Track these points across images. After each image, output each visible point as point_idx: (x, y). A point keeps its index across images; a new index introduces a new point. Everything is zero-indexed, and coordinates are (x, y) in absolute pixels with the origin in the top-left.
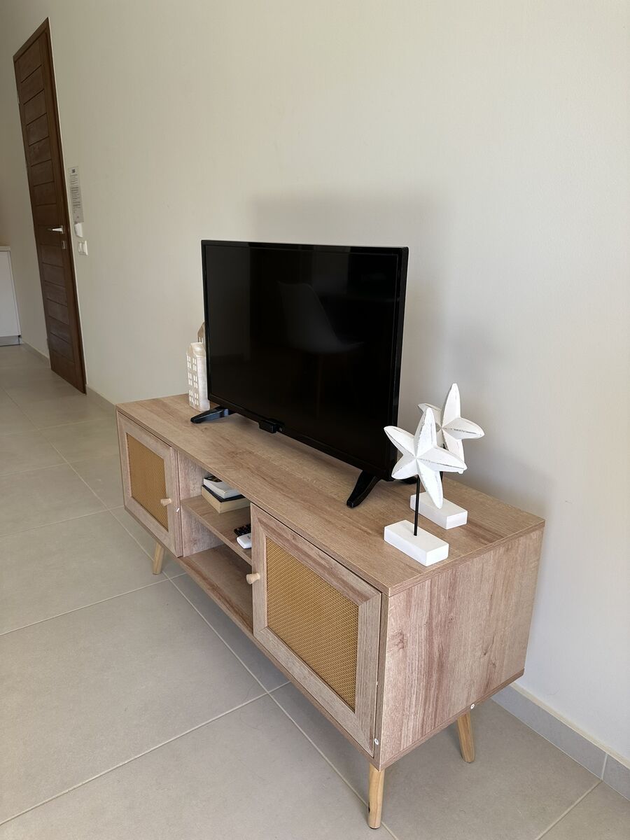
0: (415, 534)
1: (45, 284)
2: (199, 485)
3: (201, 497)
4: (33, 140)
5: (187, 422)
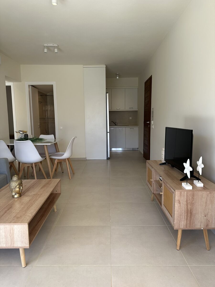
0: (187, 184)
1: (144, 135)
2: (159, 178)
3: (159, 181)
4: (146, 101)
5: (159, 164)
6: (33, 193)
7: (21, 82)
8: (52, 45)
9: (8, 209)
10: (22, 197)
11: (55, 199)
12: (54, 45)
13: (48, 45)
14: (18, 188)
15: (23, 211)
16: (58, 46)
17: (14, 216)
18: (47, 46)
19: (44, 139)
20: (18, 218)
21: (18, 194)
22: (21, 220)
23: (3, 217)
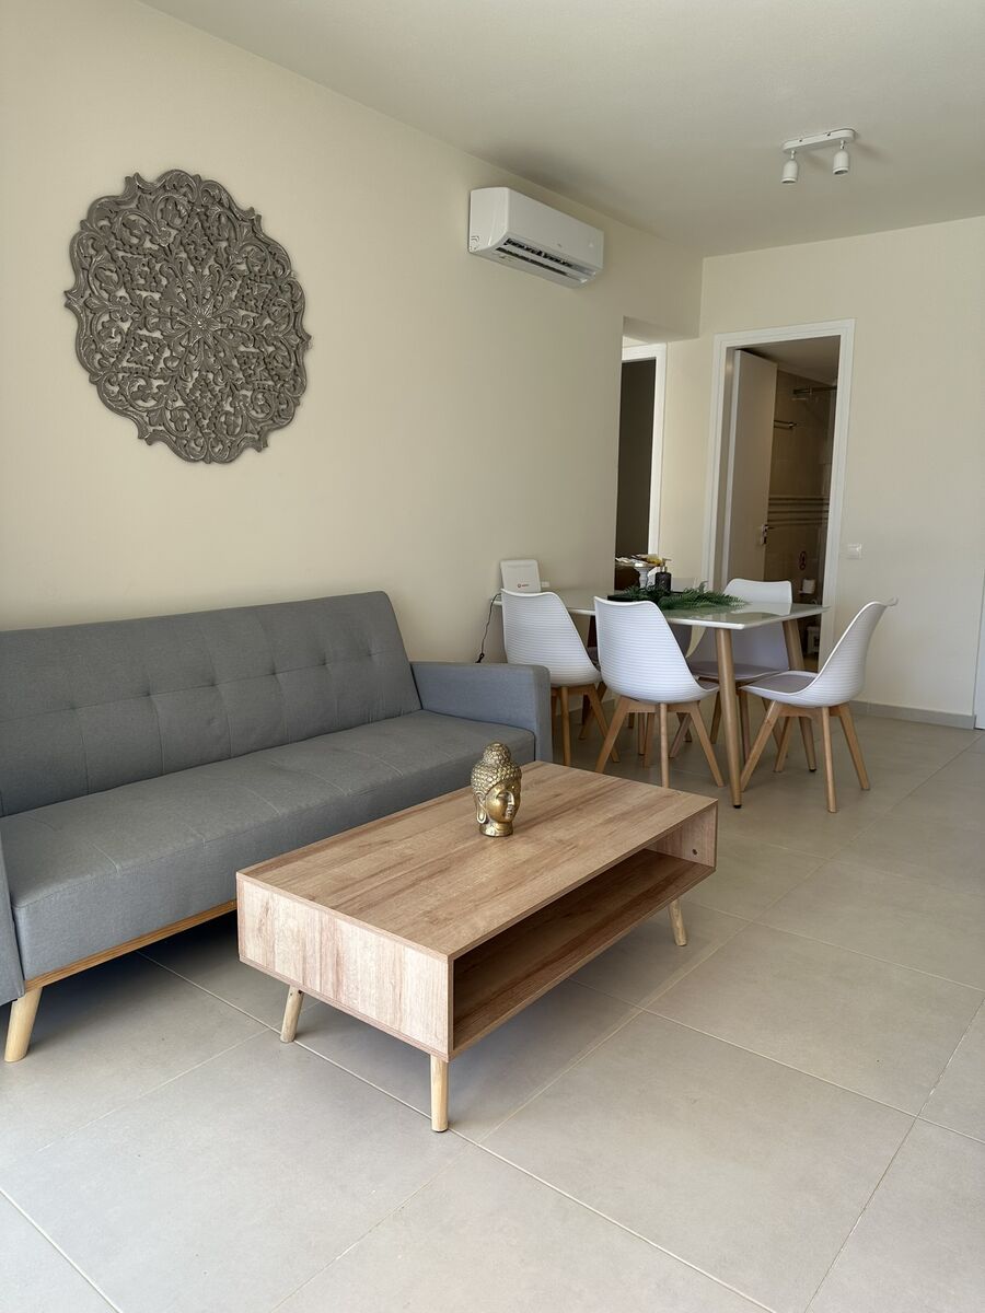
6: (562, 834)
7: (697, 336)
8: (823, 138)
9: (431, 876)
10: (515, 837)
11: (672, 887)
12: (835, 136)
13: (806, 142)
14: (497, 797)
15: (470, 902)
16: (855, 134)
17: (428, 909)
18: (797, 151)
19: (736, 600)
20: (434, 921)
21: (499, 822)
22: (435, 934)
23: (392, 900)
